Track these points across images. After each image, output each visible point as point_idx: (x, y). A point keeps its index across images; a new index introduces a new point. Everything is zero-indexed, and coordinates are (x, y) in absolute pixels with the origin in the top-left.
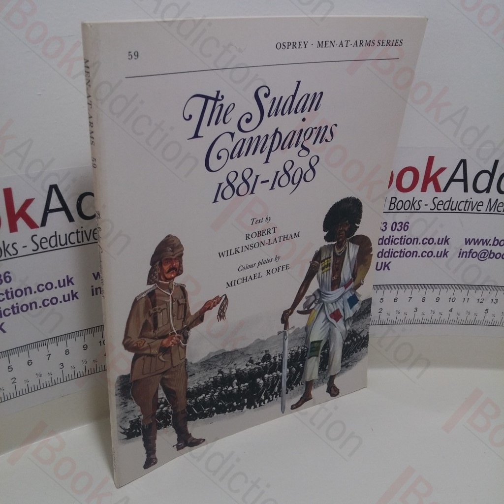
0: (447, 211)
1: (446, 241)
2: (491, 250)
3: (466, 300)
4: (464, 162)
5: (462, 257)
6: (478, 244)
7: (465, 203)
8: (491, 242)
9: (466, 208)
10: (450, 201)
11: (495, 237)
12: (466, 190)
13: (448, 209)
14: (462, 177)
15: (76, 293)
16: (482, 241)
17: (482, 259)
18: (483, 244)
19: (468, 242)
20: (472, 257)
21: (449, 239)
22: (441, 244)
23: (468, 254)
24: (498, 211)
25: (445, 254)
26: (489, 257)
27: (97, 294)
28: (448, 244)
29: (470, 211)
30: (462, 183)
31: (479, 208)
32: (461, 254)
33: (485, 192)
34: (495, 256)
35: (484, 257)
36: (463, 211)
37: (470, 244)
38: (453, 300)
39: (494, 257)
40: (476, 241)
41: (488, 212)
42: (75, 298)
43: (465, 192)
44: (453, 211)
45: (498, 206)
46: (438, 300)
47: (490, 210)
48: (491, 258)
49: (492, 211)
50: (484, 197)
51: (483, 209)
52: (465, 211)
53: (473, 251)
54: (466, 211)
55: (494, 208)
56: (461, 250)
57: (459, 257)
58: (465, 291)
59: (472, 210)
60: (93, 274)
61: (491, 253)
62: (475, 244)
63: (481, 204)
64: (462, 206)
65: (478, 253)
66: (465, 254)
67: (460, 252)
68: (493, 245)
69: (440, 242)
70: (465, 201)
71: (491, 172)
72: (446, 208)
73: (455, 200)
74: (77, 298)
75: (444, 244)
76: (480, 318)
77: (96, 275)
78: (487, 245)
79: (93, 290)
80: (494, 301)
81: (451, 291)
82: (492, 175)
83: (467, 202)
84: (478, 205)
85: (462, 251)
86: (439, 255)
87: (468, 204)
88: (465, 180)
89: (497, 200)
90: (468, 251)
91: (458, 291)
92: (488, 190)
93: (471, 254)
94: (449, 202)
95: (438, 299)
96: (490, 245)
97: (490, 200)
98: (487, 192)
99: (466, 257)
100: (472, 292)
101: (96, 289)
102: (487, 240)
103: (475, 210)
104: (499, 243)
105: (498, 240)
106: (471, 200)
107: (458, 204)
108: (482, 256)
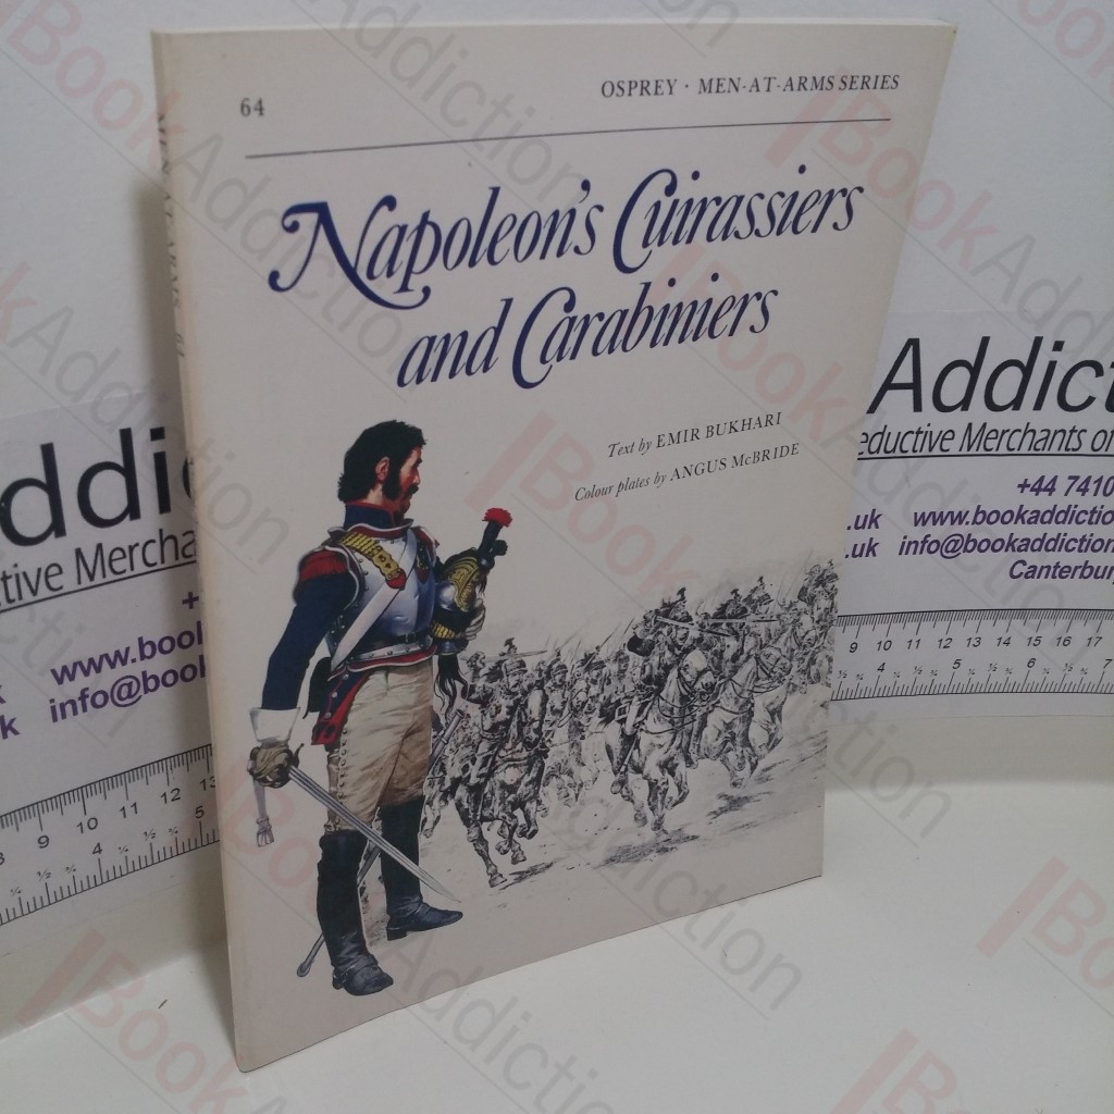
0: (875, 455)
1: (873, 520)
2: (970, 535)
3: (914, 644)
4: (913, 344)
5: (907, 553)
6: (942, 524)
7: (915, 435)
8: (970, 518)
9: (918, 448)
10: (882, 434)
11: (979, 507)
12: (918, 407)
13: (878, 451)
14: (909, 379)
15: (12, 721)
16: (949, 517)
17: (950, 554)
18: (952, 523)
19: (920, 520)
20: (930, 552)
21: (879, 516)
22: (863, 527)
23: (920, 545)
24: (986, 449)
25: (871, 549)
26: (966, 550)
27: (64, 716)
28: (877, 527)
29: (925, 451)
30: (910, 393)
31: (946, 445)
32: (904, 548)
33: (960, 408)
34: (977, 546)
35: (953, 551)
36: (910, 453)
37: (924, 524)
38: (886, 646)
39: (976, 550)
40: (937, 516)
41: (964, 451)
42: (9, 733)
43: (915, 410)
44: (889, 455)
45: (987, 438)
46: (854, 648)
47: (969, 448)
48: (969, 552)
49: (973, 451)
50: (957, 420)
51: (953, 446)
52: (916, 454)
53: (930, 539)
54: (918, 454)
55: (978, 442)
56: (905, 537)
57: (900, 554)
58: (912, 626)
59: (931, 449)
60: (54, 672)
61: (968, 541)
62: (934, 524)
63: (949, 435)
64: (908, 444)
65: (941, 542)
66: (913, 546)
67: (904, 543)
68: (974, 522)
69: (860, 524)
70: (915, 430)
71: (973, 364)
72: (873, 449)
73: (893, 430)
74: (16, 732)
75: (869, 528)
76: (943, 679)
77: (59, 673)
78: (960, 523)
79: (53, 709)
80: (974, 642)
81: (882, 628)
82: (975, 371)
83: (919, 432)
84: (943, 439)
85: (907, 541)
86: (857, 552)
87: (921, 436)
88: (916, 386)
89: (984, 425)
90: (920, 539)
91: (896, 627)
92: (965, 404)
93: (927, 545)
94: (880, 436)
95: (854, 646)
96: (967, 523)
97: (970, 425)
98: (962, 410)
99: (915, 553)
100: (926, 625)
101: (62, 706)
102: (960, 513)
103: (936, 451)
104: (987, 518)
105: (984, 512)
106: (929, 429)
107: (901, 438)
108: (950, 548)
